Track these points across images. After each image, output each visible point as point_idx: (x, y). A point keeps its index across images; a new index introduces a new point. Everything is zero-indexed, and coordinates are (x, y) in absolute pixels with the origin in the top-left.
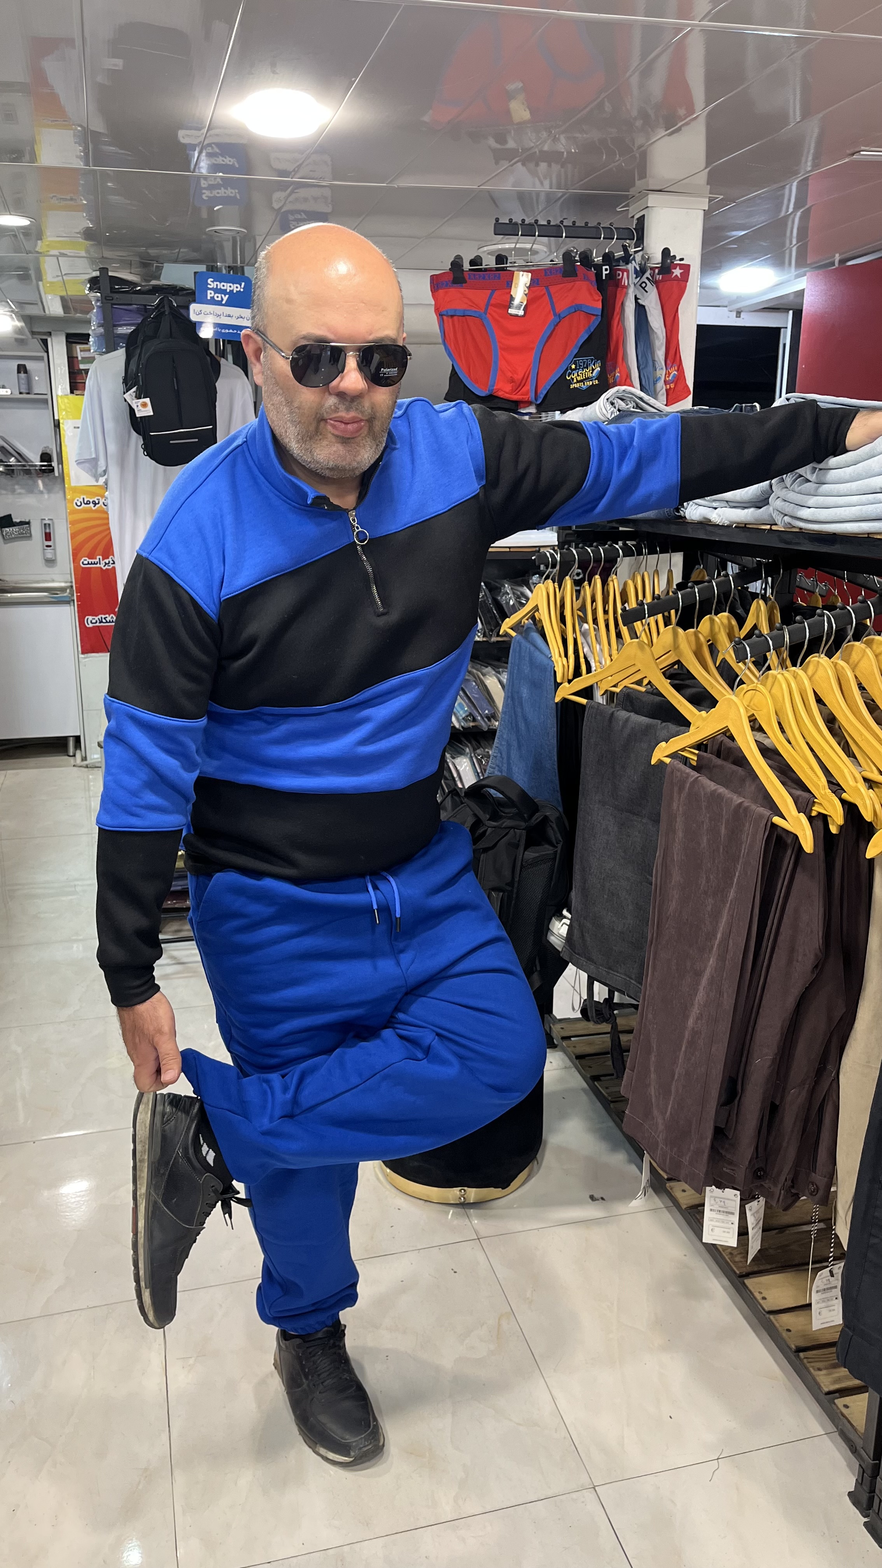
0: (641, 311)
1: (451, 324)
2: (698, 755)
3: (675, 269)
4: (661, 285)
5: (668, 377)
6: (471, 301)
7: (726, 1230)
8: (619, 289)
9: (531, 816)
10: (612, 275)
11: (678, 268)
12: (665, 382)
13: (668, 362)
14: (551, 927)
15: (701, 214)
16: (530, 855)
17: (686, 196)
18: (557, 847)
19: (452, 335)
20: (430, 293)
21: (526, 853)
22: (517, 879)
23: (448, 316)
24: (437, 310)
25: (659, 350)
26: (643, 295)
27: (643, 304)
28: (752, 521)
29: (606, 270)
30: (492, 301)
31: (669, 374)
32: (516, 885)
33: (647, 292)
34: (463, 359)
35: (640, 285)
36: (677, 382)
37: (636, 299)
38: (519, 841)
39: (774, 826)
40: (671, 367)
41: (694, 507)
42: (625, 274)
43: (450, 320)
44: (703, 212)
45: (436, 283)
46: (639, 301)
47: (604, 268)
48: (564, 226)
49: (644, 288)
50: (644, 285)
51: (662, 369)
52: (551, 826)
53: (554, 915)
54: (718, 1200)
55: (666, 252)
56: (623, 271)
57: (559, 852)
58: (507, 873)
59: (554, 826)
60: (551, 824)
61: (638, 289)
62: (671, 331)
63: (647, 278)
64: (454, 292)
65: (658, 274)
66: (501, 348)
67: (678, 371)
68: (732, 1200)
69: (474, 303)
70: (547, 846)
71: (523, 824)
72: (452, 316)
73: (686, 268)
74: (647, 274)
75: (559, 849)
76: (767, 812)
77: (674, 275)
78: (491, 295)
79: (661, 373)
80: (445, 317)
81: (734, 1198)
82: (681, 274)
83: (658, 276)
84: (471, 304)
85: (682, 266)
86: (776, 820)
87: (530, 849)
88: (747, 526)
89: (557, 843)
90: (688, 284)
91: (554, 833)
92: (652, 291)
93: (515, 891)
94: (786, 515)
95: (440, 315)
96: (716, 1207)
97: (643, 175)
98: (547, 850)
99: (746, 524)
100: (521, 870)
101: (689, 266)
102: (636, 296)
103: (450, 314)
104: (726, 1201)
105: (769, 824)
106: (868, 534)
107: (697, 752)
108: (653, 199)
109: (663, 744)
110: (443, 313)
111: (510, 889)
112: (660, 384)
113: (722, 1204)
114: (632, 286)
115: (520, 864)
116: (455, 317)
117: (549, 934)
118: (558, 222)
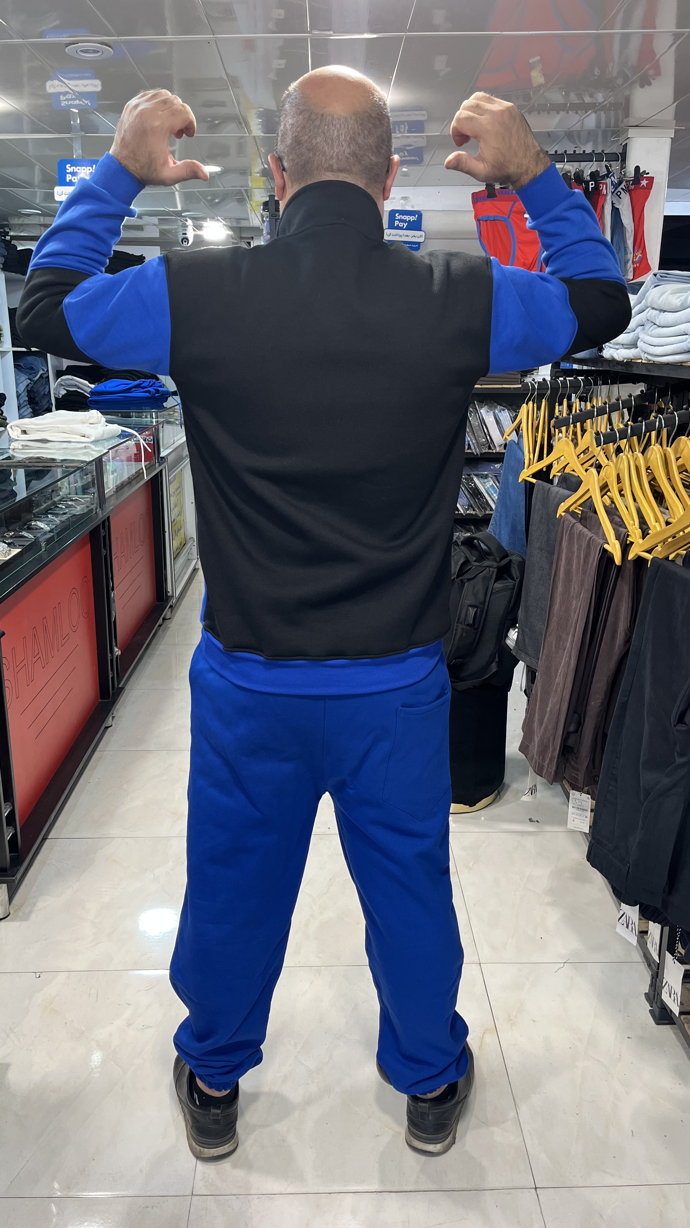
0: (616, 212)
1: (485, 225)
2: (582, 511)
3: (643, 180)
4: (633, 193)
5: (636, 258)
6: (499, 209)
7: (583, 821)
8: (601, 197)
9: (501, 560)
10: (597, 188)
11: (645, 180)
12: (633, 262)
13: (636, 248)
14: (508, 635)
15: (669, 141)
16: (498, 585)
17: (657, 129)
18: (515, 581)
19: (486, 234)
20: (472, 205)
21: (495, 584)
22: (487, 600)
23: (483, 220)
24: (477, 218)
25: (629, 240)
26: (619, 201)
27: (618, 207)
28: (633, 357)
29: (592, 184)
30: (514, 209)
31: (636, 256)
32: (487, 604)
33: (621, 198)
34: (492, 249)
35: (617, 194)
36: (641, 262)
37: (613, 204)
38: (491, 576)
39: (605, 551)
40: (638, 251)
41: (608, 349)
42: (604, 186)
43: (485, 223)
44: (671, 139)
45: (476, 197)
46: (614, 205)
47: (590, 183)
48: (566, 154)
49: (619, 196)
50: (619, 194)
51: (631, 253)
52: (514, 567)
53: (511, 627)
54: (577, 801)
55: (637, 168)
56: (603, 184)
57: (516, 585)
58: (481, 596)
59: (516, 567)
60: (514, 565)
61: (614, 196)
62: (638, 226)
63: (622, 189)
64: (488, 203)
65: (632, 185)
66: (518, 242)
67: (642, 254)
68: (586, 801)
69: (501, 211)
70: (510, 581)
71: (495, 564)
72: (486, 221)
73: (651, 180)
74: (622, 186)
75: (517, 582)
76: (602, 541)
77: (642, 185)
78: (513, 205)
79: (630, 256)
80: (481, 221)
81: (587, 800)
82: (646, 184)
83: (631, 186)
84: (498, 211)
85: (647, 178)
86: (606, 546)
87: (498, 582)
88: (633, 361)
89: (517, 578)
90: (651, 191)
91: (515, 572)
92: (626, 199)
93: (486, 608)
94: (645, 353)
95: (478, 219)
96: (575, 806)
97: (627, 114)
98: (509, 583)
99: (631, 360)
100: (491, 595)
101: (653, 178)
102: (612, 202)
103: (484, 219)
104: (582, 802)
105: (602, 548)
106: (681, 363)
107: (581, 509)
108: (631, 132)
109: (563, 504)
110: (480, 219)
111: (482, 606)
112: (630, 264)
113: (580, 803)
114: (610, 195)
115: (491, 591)
116: (488, 221)
117: (507, 639)
118: (563, 152)
